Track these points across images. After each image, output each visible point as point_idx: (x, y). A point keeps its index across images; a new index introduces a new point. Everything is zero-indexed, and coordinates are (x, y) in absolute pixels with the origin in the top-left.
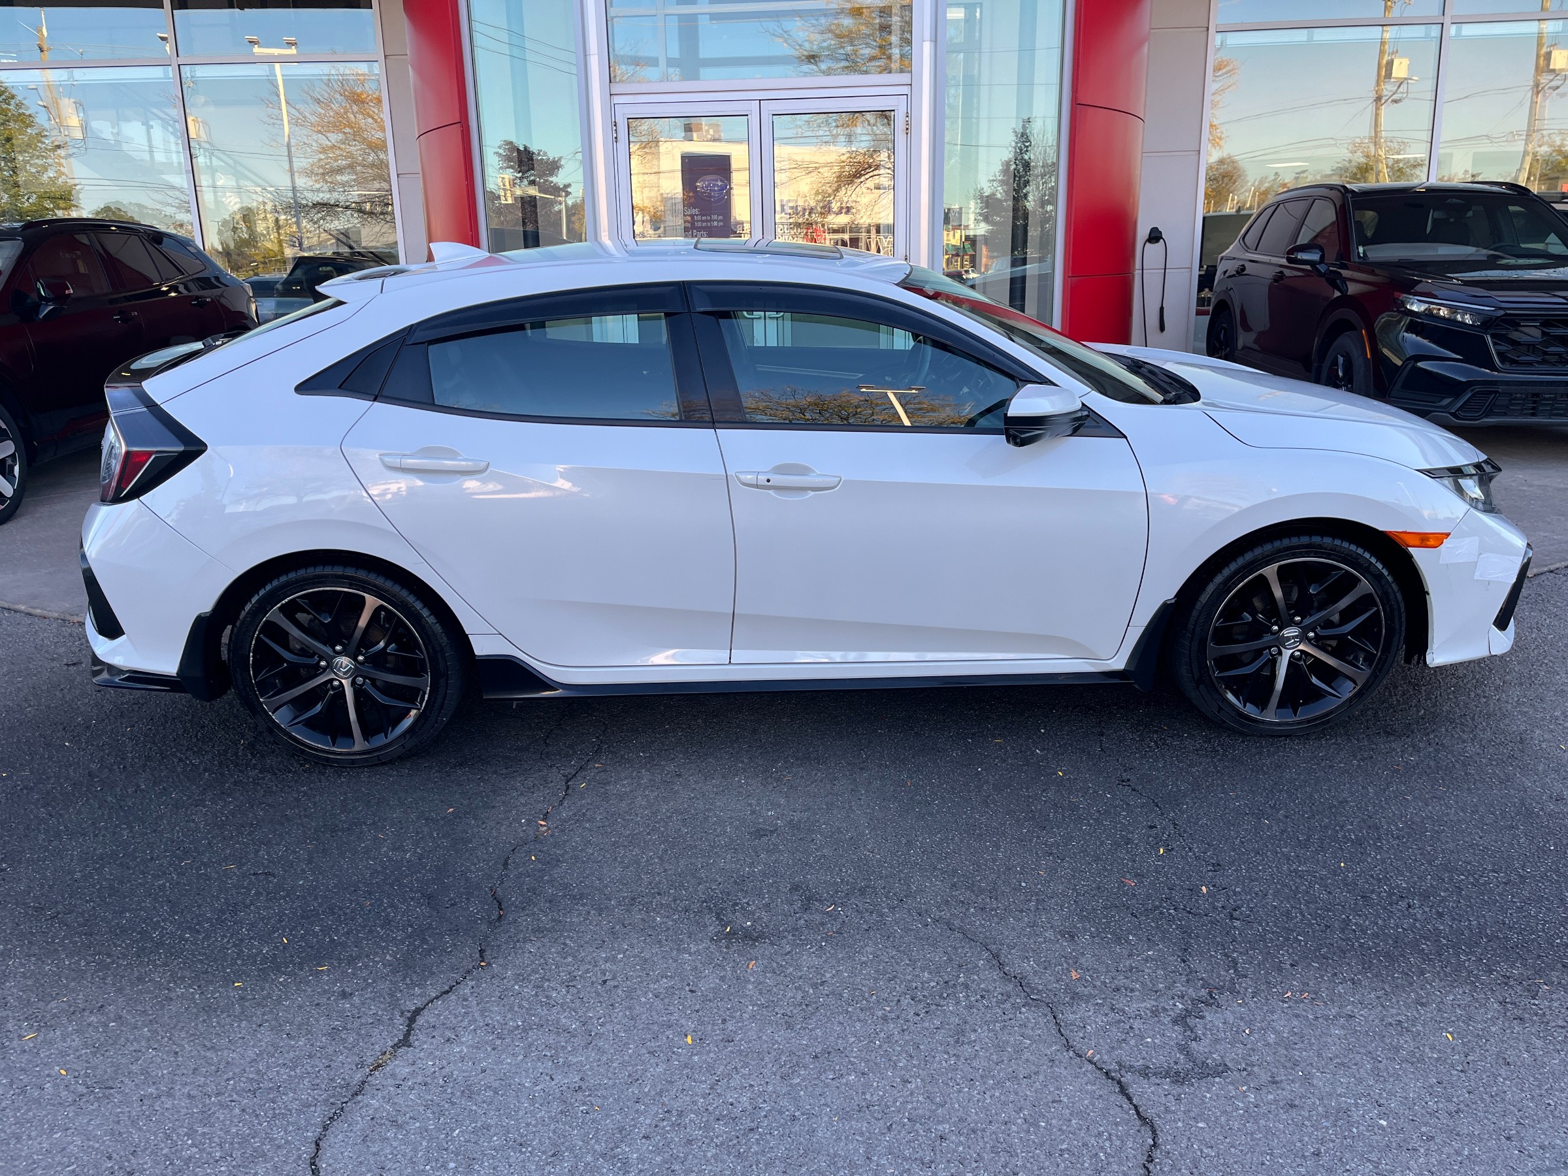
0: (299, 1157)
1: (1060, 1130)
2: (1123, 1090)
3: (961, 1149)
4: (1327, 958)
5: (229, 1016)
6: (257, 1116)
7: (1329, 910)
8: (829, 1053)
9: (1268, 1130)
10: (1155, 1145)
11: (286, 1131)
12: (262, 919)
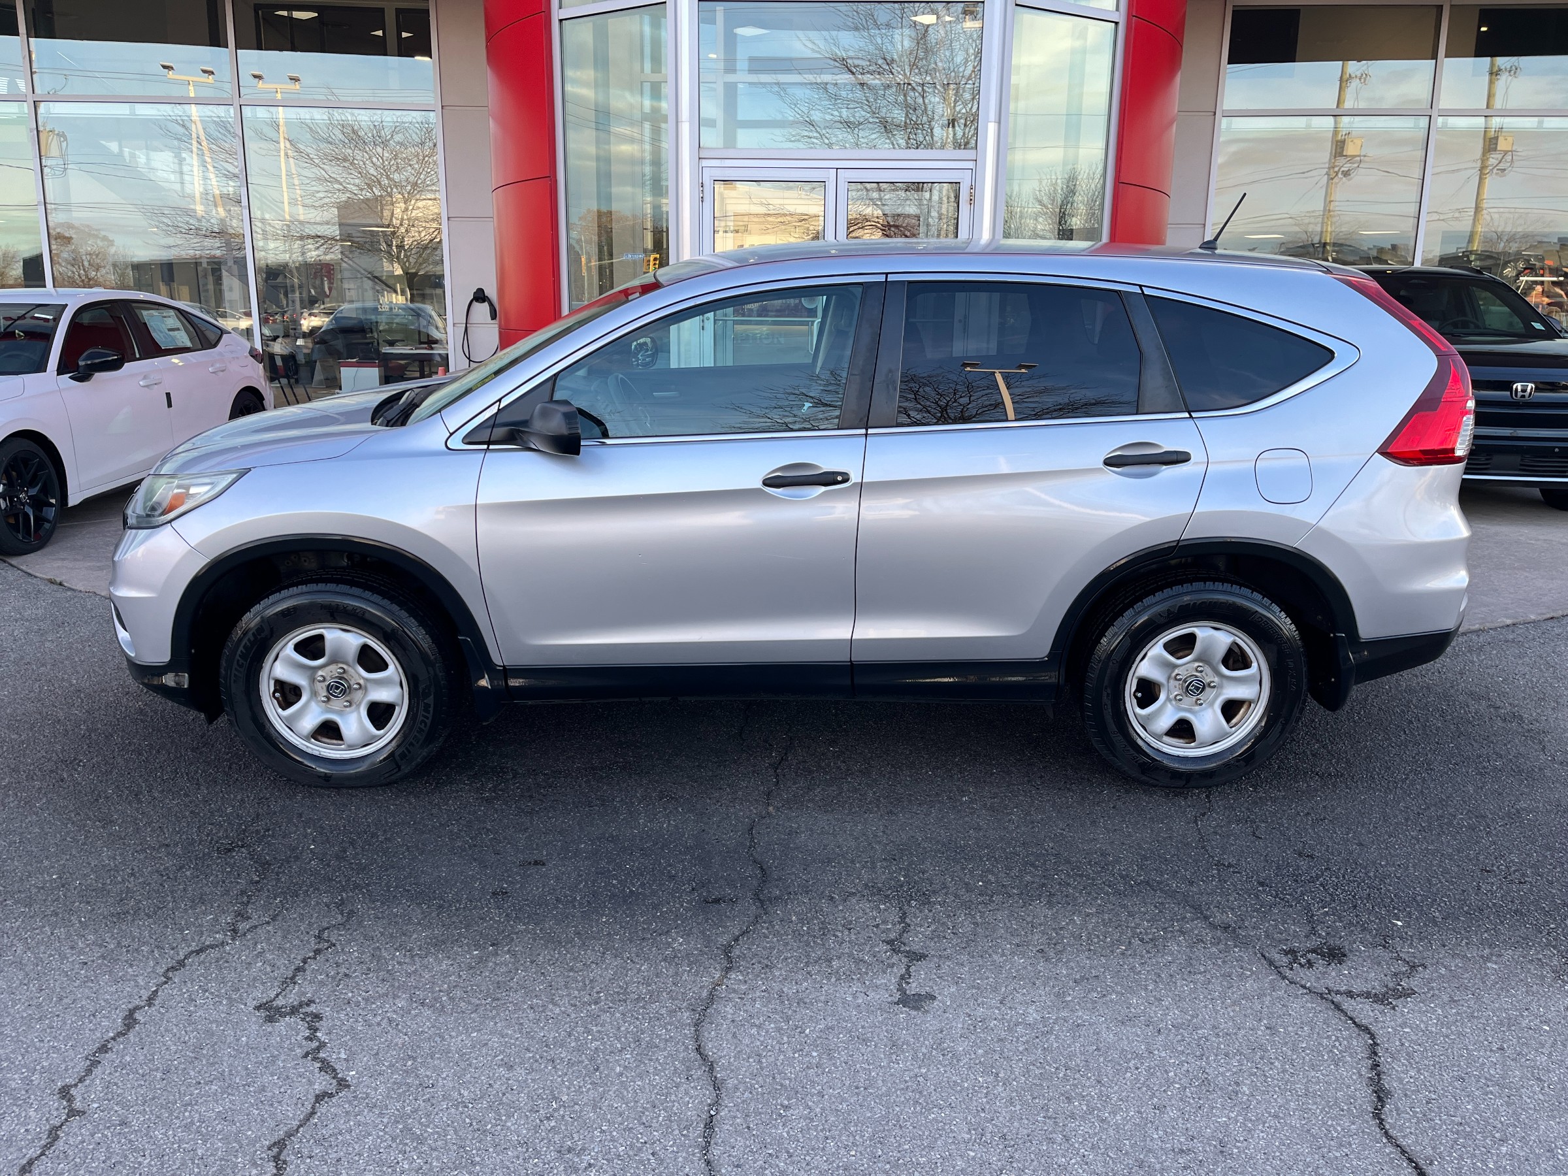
0: (687, 1048)
1: (1297, 1034)
2: (1338, 1007)
3: (1222, 1046)
4: (1471, 914)
5: (573, 946)
6: (637, 1019)
7: (1462, 879)
8: (1088, 979)
9: (1460, 1034)
10: (1376, 1044)
11: (666, 1029)
12: (563, 874)
